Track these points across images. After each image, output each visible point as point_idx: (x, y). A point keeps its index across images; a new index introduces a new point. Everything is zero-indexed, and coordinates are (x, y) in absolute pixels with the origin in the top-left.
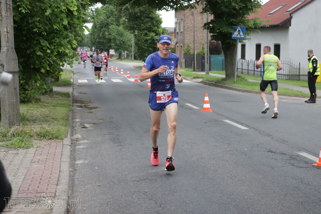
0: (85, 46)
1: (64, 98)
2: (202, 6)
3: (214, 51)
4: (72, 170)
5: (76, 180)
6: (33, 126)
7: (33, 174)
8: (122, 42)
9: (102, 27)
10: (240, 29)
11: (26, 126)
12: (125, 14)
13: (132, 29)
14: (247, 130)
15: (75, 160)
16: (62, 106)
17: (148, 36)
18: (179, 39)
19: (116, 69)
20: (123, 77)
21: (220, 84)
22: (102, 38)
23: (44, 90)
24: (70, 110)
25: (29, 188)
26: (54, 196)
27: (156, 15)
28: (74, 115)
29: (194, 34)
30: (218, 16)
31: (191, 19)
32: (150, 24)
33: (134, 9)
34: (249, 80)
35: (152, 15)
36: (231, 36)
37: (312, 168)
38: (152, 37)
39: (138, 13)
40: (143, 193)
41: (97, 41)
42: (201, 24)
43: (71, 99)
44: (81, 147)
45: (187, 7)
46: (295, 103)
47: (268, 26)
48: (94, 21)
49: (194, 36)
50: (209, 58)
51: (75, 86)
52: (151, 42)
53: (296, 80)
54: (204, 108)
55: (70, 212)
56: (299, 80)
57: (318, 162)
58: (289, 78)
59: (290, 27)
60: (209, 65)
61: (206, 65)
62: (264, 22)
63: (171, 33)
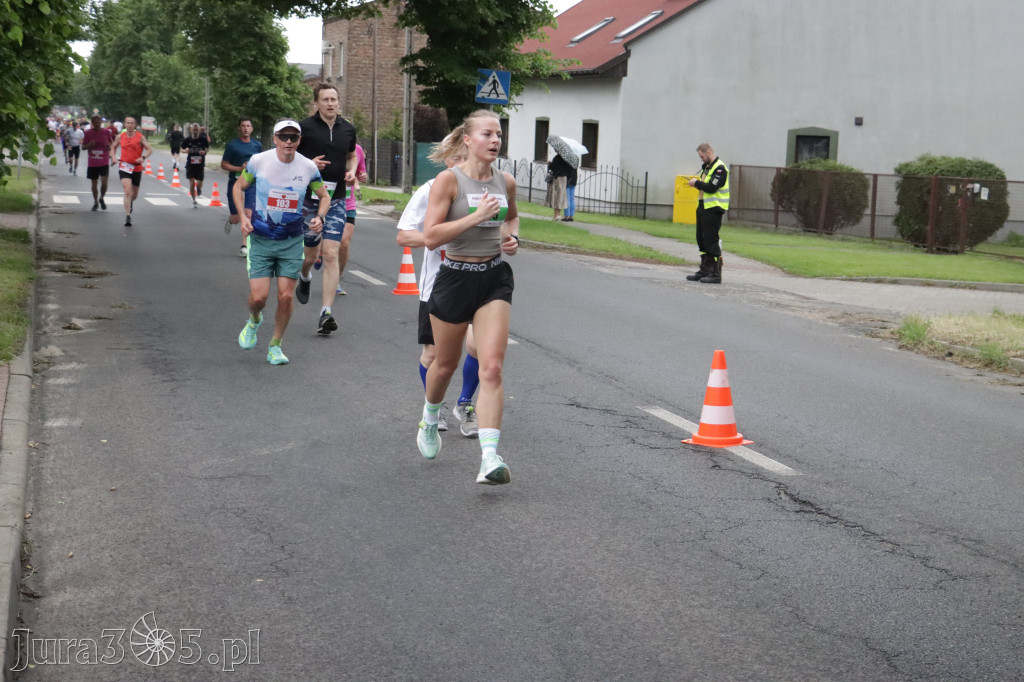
0: (71, 104)
1: (12, 244)
2: (395, 12)
3: (424, 131)
4: (37, 444)
5: (46, 474)
8: (176, 98)
9: (120, 55)
10: (497, 78)
12: (185, 22)
13: (206, 63)
15: (44, 418)
16: (10, 265)
17: (249, 85)
19: (160, 171)
20: (179, 192)
22: (119, 83)
24: (30, 278)
27: (272, 28)
28: (41, 293)
29: (373, 86)
30: (441, 39)
31: (366, 43)
32: (254, 53)
33: (211, 10)
35: (260, 28)
36: (474, 96)
37: (682, 450)
38: (261, 87)
39: (224, 22)
40: (235, 513)
41: (107, 90)
42: (392, 58)
43: (32, 247)
44: (62, 381)
45: (355, 12)
46: (636, 278)
47: (569, 77)
48: (101, 37)
49: (374, 91)
50: (412, 151)
51: (43, 213)
52: (257, 101)
53: (637, 217)
54: (400, 284)
55: (28, 561)
56: (644, 218)
57: (696, 434)
58: (618, 210)
59: (624, 79)
60: (411, 170)
61: (404, 170)
62: (556, 68)
63: (312, 80)
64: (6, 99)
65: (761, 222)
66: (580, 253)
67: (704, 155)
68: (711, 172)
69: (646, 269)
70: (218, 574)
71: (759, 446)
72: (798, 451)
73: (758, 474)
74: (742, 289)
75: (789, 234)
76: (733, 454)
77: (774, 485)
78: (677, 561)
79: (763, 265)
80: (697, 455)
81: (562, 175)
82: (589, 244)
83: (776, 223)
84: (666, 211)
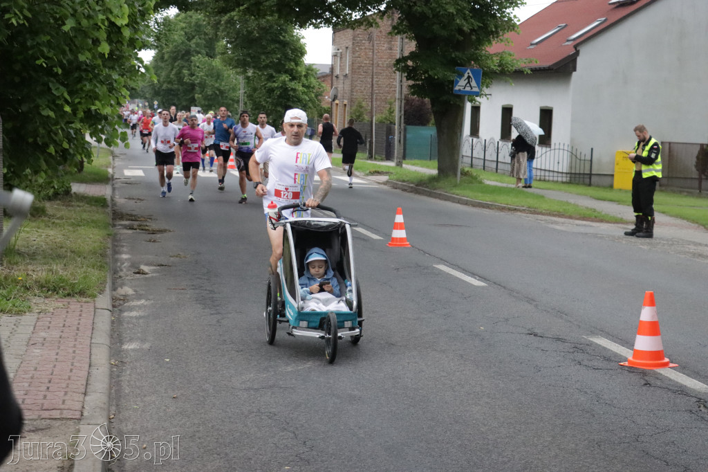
0: (137, 98)
1: (94, 208)
2: (390, 22)
3: (413, 117)
4: (117, 362)
5: (124, 385)
6: (30, 267)
7: (32, 369)
8: (217, 92)
9: (175, 59)
10: (471, 75)
11: (15, 267)
13: (242, 64)
14: (483, 288)
15: (121, 343)
16: (93, 225)
17: (274, 82)
18: (339, 89)
21: (426, 189)
22: (174, 81)
23: (52, 190)
24: (108, 235)
25: (24, 399)
26: (78, 417)
27: (293, 36)
28: (117, 246)
29: (372, 81)
30: (427, 43)
31: (367, 47)
32: (279, 56)
33: (246, 23)
34: (488, 182)
35: (284, 37)
36: (452, 89)
37: (620, 371)
38: (284, 82)
39: (255, 32)
40: (268, 416)
41: (164, 86)
42: (388, 59)
43: (109, 210)
44: (134, 314)
45: (358, 23)
46: (582, 233)
47: (529, 72)
48: (161, 46)
49: (372, 85)
50: (402, 133)
51: (116, 183)
52: (281, 93)
53: (584, 184)
54: (393, 238)
56: (590, 185)
57: (630, 358)
58: (568, 179)
59: (574, 73)
60: (402, 148)
61: (396, 147)
62: (521, 64)
63: (324, 77)
64: (94, 97)
65: (688, 188)
66: (538, 214)
67: (641, 135)
68: (648, 148)
69: (591, 226)
70: (256, 462)
71: (683, 368)
73: (682, 391)
74: (670, 243)
76: (661, 375)
77: (694, 400)
78: (616, 458)
79: (688, 223)
80: (631, 375)
81: (523, 152)
82: (544, 206)
83: (700, 188)
84: (608, 180)
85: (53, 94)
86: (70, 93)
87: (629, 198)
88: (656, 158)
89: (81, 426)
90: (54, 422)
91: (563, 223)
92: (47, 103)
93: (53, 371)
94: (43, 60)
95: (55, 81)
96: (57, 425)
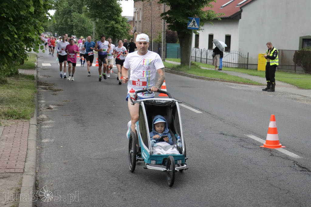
0: (47, 31)
1: (29, 80)
3: (170, 39)
4: (39, 148)
5: (43, 158)
7: (2, 151)
8: (83, 29)
9: (64, 14)
10: (195, 20)
12: (86, 2)
13: (94, 16)
14: (200, 114)
15: (41, 139)
16: (28, 87)
17: (108, 24)
18: (137, 27)
21: (176, 71)
22: (64, 24)
24: (35, 92)
26: (22, 172)
27: (116, 4)
28: (39, 97)
29: (152, 24)
30: (175, 7)
31: (149, 9)
32: (110, 13)
34: (203, 68)
36: (187, 27)
37: (260, 149)
38: (113, 24)
39: (100, 2)
40: (106, 171)
41: (59, 27)
42: (158, 14)
43: (35, 81)
44: (47, 126)
46: (244, 90)
47: (220, 19)
48: (58, 8)
50: (165, 47)
51: (39, 69)
52: (111, 29)
53: (245, 68)
55: (38, 186)
56: (247, 69)
57: (265, 144)
58: (238, 66)
59: (240, 20)
60: (165, 53)
61: (162, 53)
62: (217, 15)
63: (130, 22)
64: (28, 31)
65: (290, 70)
66: (225, 81)
67: (269, 46)
68: (272, 52)
69: (248, 87)
70: (101, 191)
71: (287, 148)
72: (301, 150)
73: (287, 158)
74: (282, 94)
75: (300, 74)
76: (278, 151)
77: (292, 161)
78: (258, 187)
79: (290, 85)
80: (265, 151)
81: (218, 54)
82: (227, 78)
83: (295, 70)
84: (255, 66)
85: (9, 30)
86: (17, 29)
87: (264, 74)
88: (276, 56)
89: (24, 176)
90: (12, 174)
91: (235, 86)
92: (6, 34)
93: (11, 152)
94: (4, 14)
95: (10, 24)
96: (13, 175)
